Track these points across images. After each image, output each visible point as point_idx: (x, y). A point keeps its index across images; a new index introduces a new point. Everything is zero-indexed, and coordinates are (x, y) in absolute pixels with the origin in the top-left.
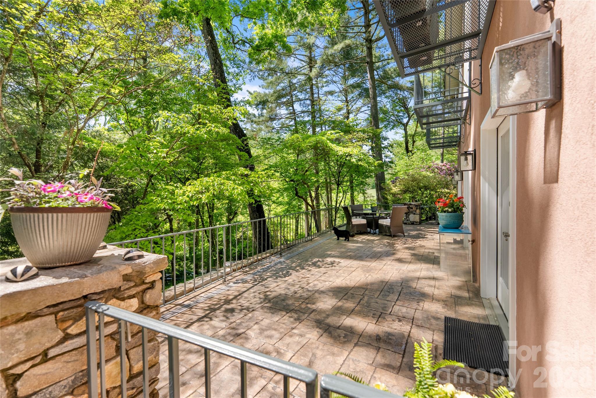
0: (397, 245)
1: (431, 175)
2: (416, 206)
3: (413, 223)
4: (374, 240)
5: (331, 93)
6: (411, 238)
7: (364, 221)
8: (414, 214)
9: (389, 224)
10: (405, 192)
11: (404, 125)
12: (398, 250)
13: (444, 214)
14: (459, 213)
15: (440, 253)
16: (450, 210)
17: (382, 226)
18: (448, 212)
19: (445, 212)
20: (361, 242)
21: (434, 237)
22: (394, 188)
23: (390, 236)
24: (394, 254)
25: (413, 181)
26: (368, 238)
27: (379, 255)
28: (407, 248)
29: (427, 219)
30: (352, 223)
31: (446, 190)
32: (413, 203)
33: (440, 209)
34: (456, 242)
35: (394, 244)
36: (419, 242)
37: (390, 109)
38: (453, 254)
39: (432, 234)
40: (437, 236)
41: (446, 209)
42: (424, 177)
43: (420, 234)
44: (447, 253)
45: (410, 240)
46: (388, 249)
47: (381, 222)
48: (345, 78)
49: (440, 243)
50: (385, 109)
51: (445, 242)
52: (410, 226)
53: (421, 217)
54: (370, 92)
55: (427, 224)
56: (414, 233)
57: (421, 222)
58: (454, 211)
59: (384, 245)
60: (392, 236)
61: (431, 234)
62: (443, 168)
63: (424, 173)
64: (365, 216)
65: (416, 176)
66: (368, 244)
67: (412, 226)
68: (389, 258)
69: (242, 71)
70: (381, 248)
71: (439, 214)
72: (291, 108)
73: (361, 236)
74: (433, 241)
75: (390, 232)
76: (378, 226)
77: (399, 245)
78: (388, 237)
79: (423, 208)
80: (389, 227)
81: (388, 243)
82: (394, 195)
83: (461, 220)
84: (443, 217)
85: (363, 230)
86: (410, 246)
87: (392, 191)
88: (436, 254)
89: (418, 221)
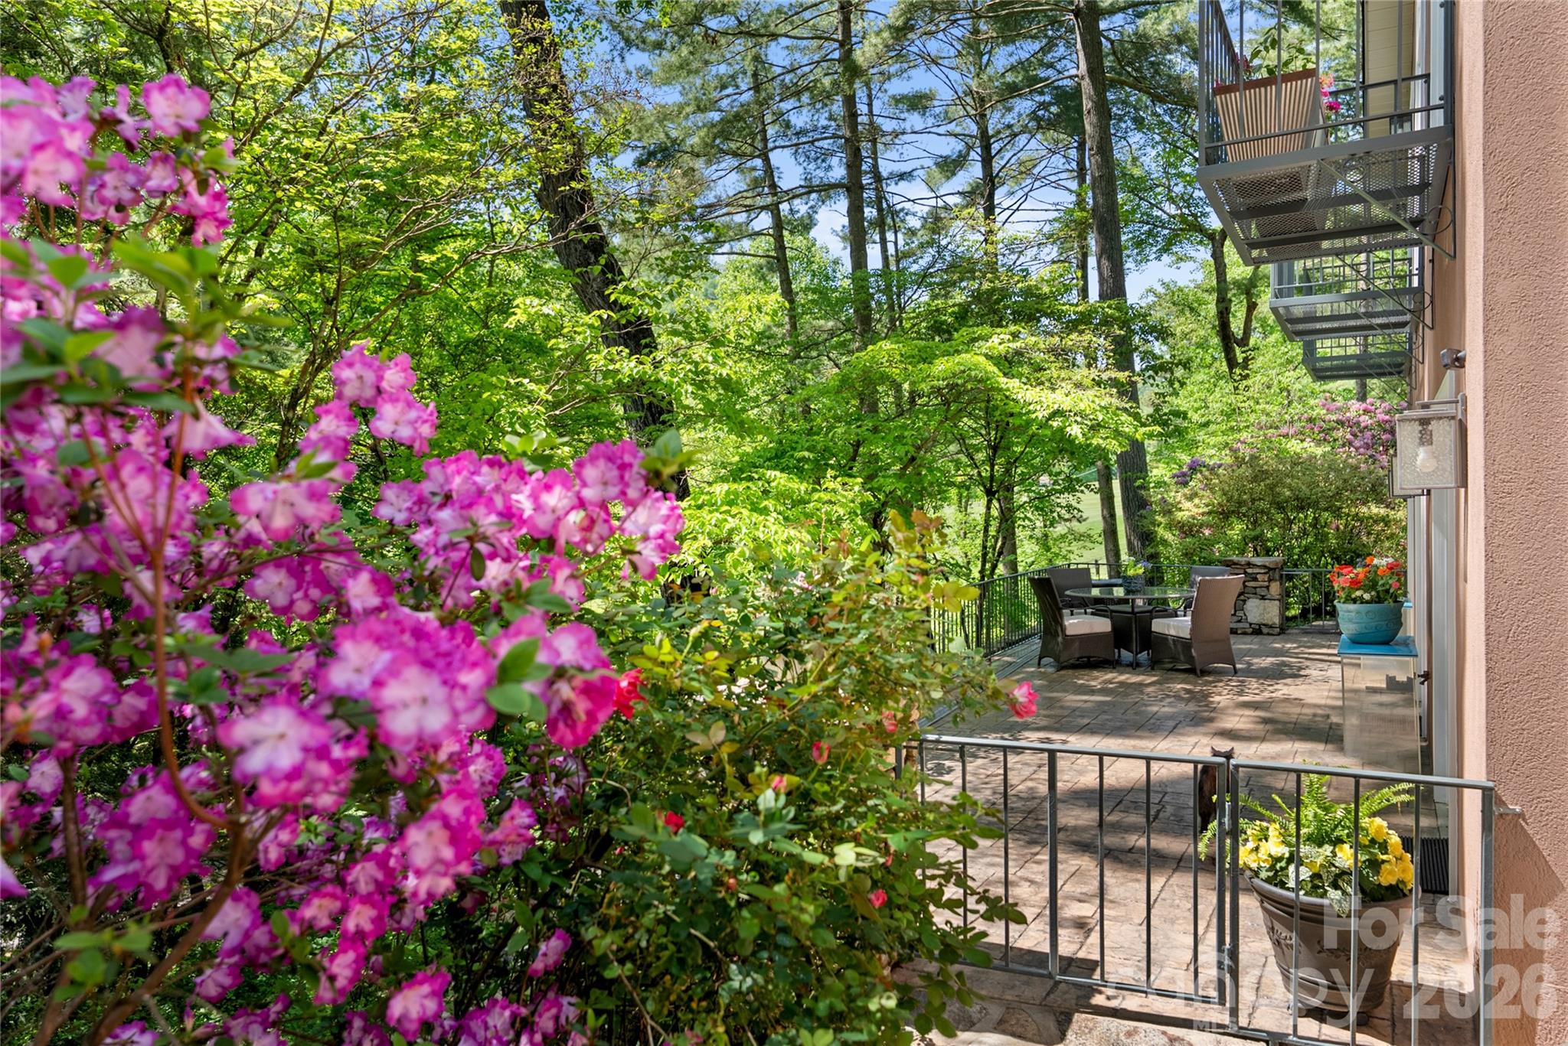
0: (1217, 698)
1: (1319, 451)
2: (1269, 569)
3: (1257, 631)
4: (1141, 684)
5: (917, 102)
6: (1259, 678)
7: (1103, 625)
8: (1263, 598)
9: (1186, 634)
10: (1224, 515)
11: (1211, 237)
12: (1223, 711)
13: (1351, 607)
14: (1389, 603)
15: (1343, 715)
16: (1367, 596)
17: (1163, 638)
18: (1362, 601)
19: (1354, 601)
20: (1103, 691)
21: (1330, 673)
22: (1187, 505)
23: (1191, 671)
24: (1211, 720)
25: (1255, 479)
26: (1122, 678)
27: (1172, 723)
28: (1246, 705)
29: (1304, 613)
30: (1063, 629)
31: (1375, 510)
32: (1258, 561)
33: (1343, 595)
34: (1393, 685)
35: (1209, 695)
36: (1284, 689)
37: (1156, 172)
38: (1382, 719)
39: (1325, 665)
40: (1335, 672)
41: (1358, 593)
42: (1296, 460)
43: (1284, 664)
44: (1364, 716)
45: (1253, 684)
46: (1192, 707)
47: (1159, 625)
48: (974, 48)
49: (1343, 691)
50: (1137, 172)
51: (1363, 686)
52: (1248, 638)
53: (1286, 607)
54: (1088, 127)
55: (1306, 633)
56: (1268, 661)
57: (1285, 627)
58: (1378, 600)
59: (1178, 697)
60: (1195, 671)
61: (1320, 665)
62: (1365, 420)
63: (1294, 446)
64: (1099, 606)
65: (1267, 460)
66: (1127, 695)
67: (1257, 639)
68: (1201, 729)
69: (575, 25)
70: (1170, 705)
71: (1341, 607)
72: (758, 162)
73: (1096, 673)
74: (1327, 686)
75: (1190, 659)
76: (1150, 641)
77: (1222, 696)
78: (1182, 676)
79: (1290, 578)
80: (1185, 645)
81: (1188, 691)
82: (1187, 530)
83: (1396, 620)
84: (1349, 616)
85: (1103, 655)
86: (1258, 698)
87: (1179, 515)
88: (1335, 719)
89: (1277, 621)
